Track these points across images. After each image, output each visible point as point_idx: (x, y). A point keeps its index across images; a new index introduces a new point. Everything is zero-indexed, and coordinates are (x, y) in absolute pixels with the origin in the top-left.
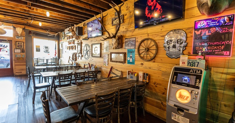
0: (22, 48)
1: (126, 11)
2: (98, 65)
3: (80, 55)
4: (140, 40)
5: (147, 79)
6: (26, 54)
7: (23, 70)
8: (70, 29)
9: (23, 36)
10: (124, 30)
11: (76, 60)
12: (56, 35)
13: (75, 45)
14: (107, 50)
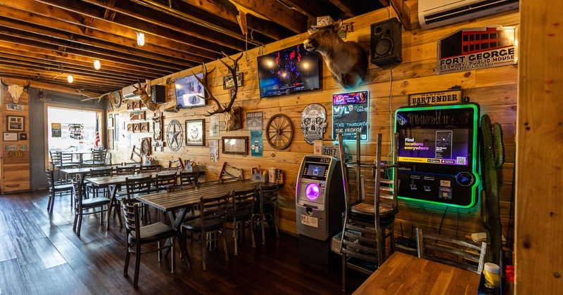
0: (22, 130)
1: (247, 68)
2: (199, 161)
3: (161, 143)
4: (269, 116)
5: (281, 178)
6: (30, 143)
7: (22, 179)
8: (137, 89)
9: (24, 104)
10: (244, 98)
11: (150, 152)
12: (100, 98)
13: (147, 121)
14: (215, 132)
